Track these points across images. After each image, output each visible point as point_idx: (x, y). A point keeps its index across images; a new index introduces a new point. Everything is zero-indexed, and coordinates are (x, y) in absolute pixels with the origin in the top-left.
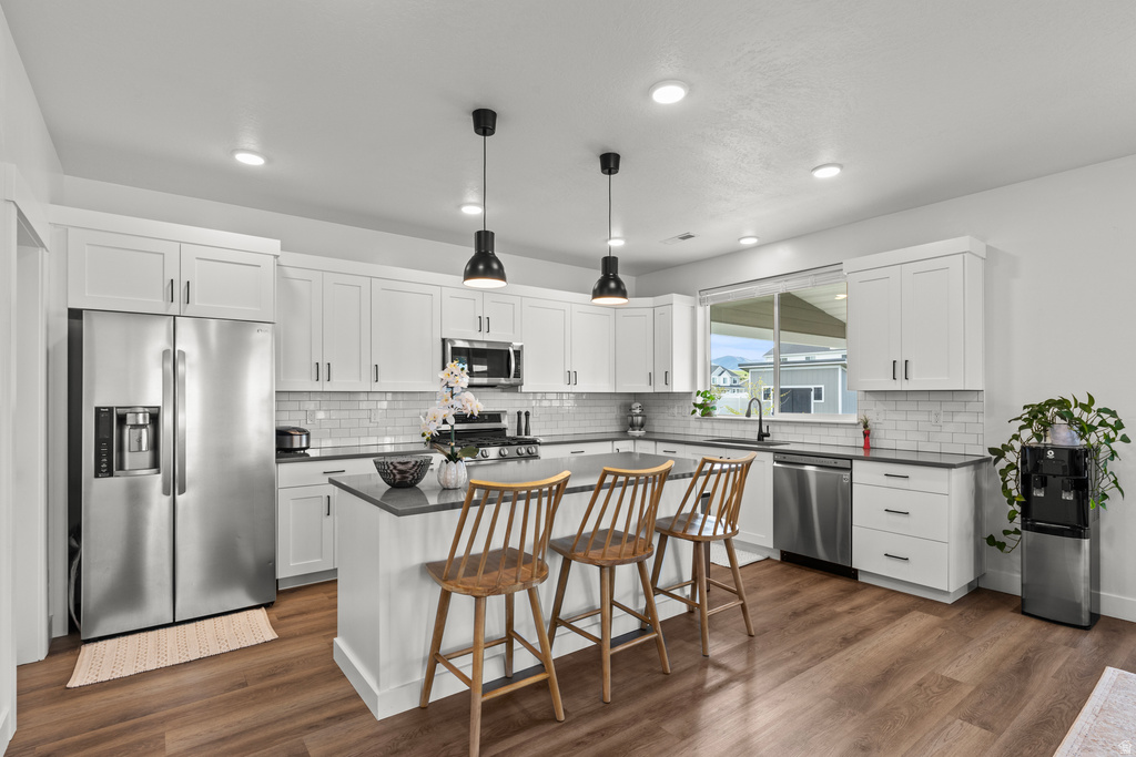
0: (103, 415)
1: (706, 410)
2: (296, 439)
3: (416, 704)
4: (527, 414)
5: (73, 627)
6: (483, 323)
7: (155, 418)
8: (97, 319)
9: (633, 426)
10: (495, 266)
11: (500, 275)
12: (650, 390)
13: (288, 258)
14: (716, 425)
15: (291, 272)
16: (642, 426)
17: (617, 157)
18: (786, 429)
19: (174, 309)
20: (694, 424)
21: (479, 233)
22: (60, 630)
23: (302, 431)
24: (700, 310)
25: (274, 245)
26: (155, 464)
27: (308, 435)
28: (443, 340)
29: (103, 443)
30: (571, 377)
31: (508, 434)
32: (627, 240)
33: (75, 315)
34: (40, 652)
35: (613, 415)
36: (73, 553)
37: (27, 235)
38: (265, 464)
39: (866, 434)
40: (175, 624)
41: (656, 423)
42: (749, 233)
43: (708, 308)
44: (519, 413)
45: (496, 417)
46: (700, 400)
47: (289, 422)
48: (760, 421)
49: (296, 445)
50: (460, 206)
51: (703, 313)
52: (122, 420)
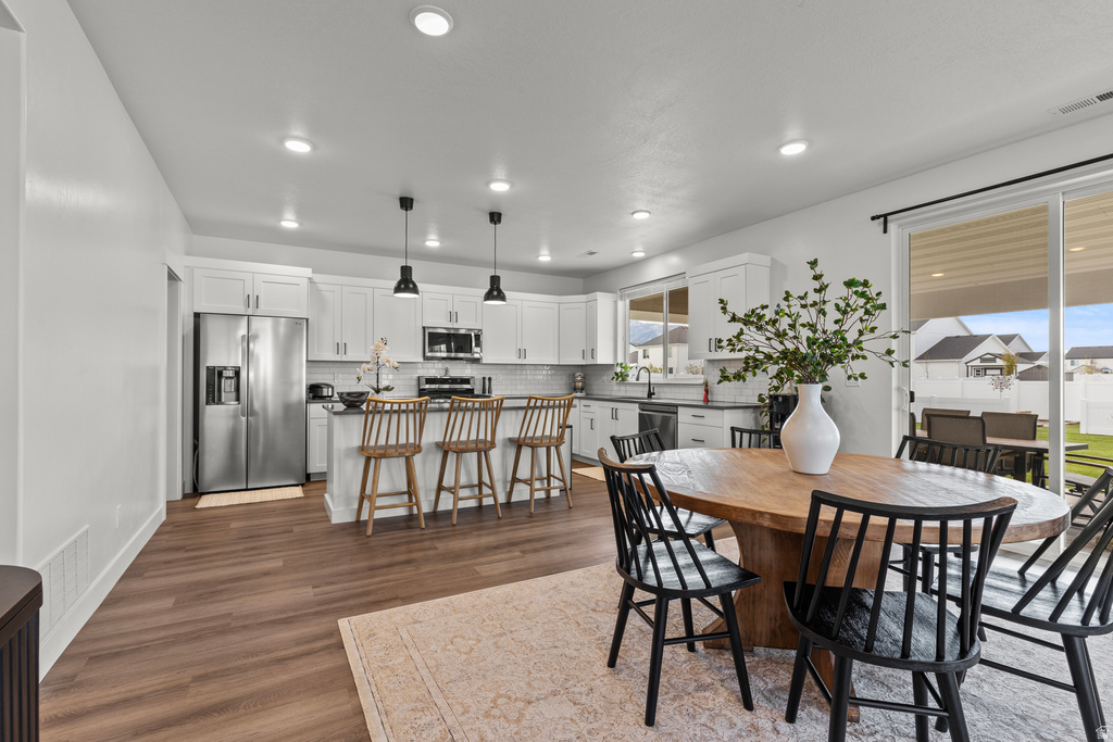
0: (211, 370)
1: (622, 377)
2: (325, 390)
3: (354, 520)
4: (490, 379)
5: (195, 488)
6: (453, 316)
7: (237, 373)
8: (209, 318)
9: (575, 389)
10: (411, 286)
11: (415, 290)
12: (584, 363)
13: (317, 278)
14: (628, 388)
15: (321, 287)
16: (582, 389)
17: (500, 215)
18: (666, 389)
19: (250, 312)
20: (616, 388)
21: (402, 267)
22: (189, 490)
23: (328, 386)
24: (620, 304)
25: (308, 272)
26: (238, 399)
27: (333, 388)
28: (424, 328)
29: (210, 385)
30: (522, 353)
31: (476, 393)
32: (552, 257)
33: (197, 316)
34: (179, 496)
35: (563, 382)
36: (196, 447)
37: (172, 277)
38: (300, 403)
39: (707, 391)
40: (247, 490)
41: (594, 387)
42: (640, 249)
43: (628, 301)
44: (484, 378)
45: (466, 381)
46: (619, 370)
47: (318, 379)
48: (650, 384)
49: (325, 394)
50: (424, 241)
51: (623, 305)
52: (220, 374)
